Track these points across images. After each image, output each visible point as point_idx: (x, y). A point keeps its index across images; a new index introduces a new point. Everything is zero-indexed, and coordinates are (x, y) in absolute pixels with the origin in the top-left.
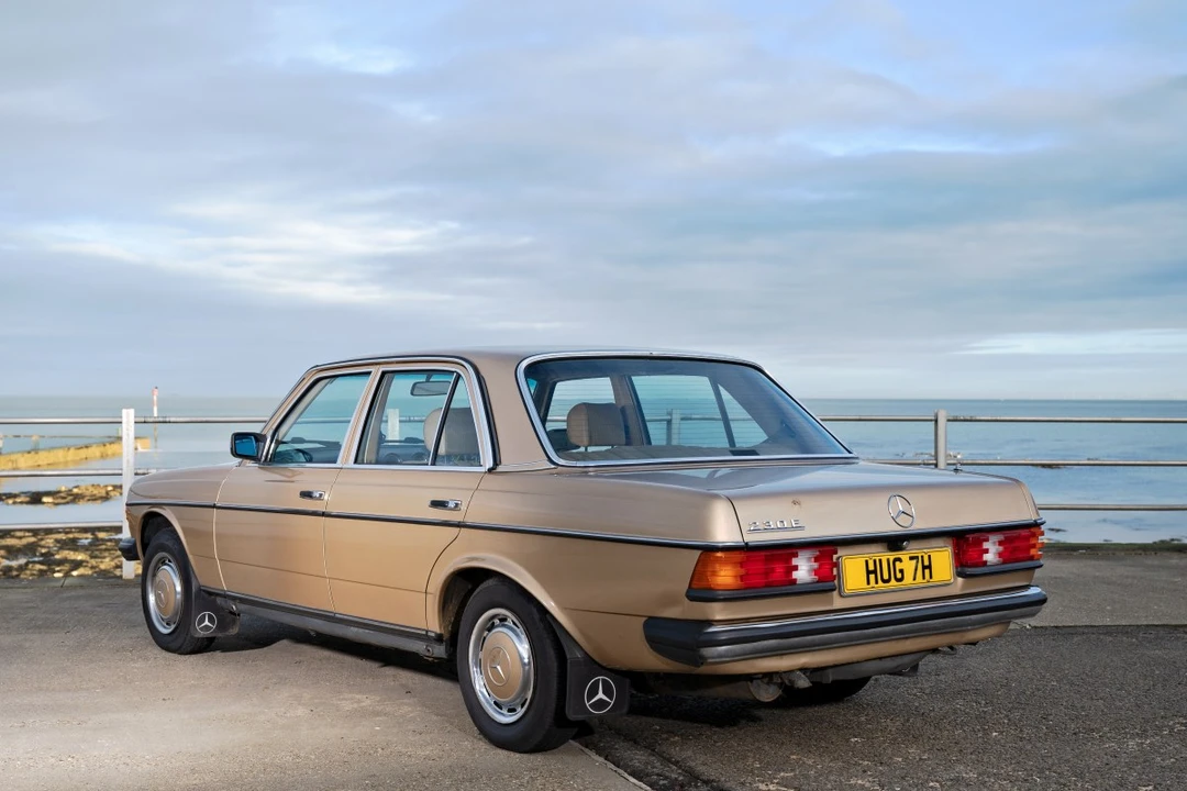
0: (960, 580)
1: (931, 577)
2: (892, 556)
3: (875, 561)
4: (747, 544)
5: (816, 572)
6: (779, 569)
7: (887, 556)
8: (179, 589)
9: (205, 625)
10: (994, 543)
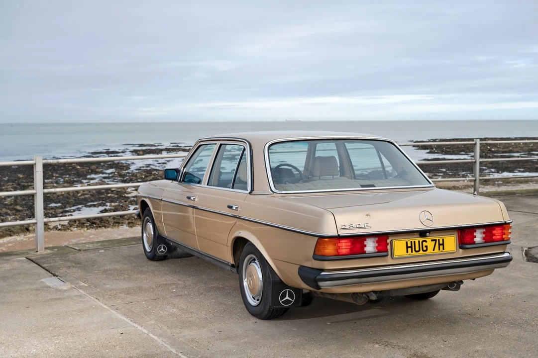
0: (461, 250)
1: (443, 249)
2: (421, 240)
3: (411, 242)
4: (339, 235)
5: (377, 248)
6: (358, 246)
7: (417, 240)
8: (153, 233)
9: (162, 250)
10: (481, 233)
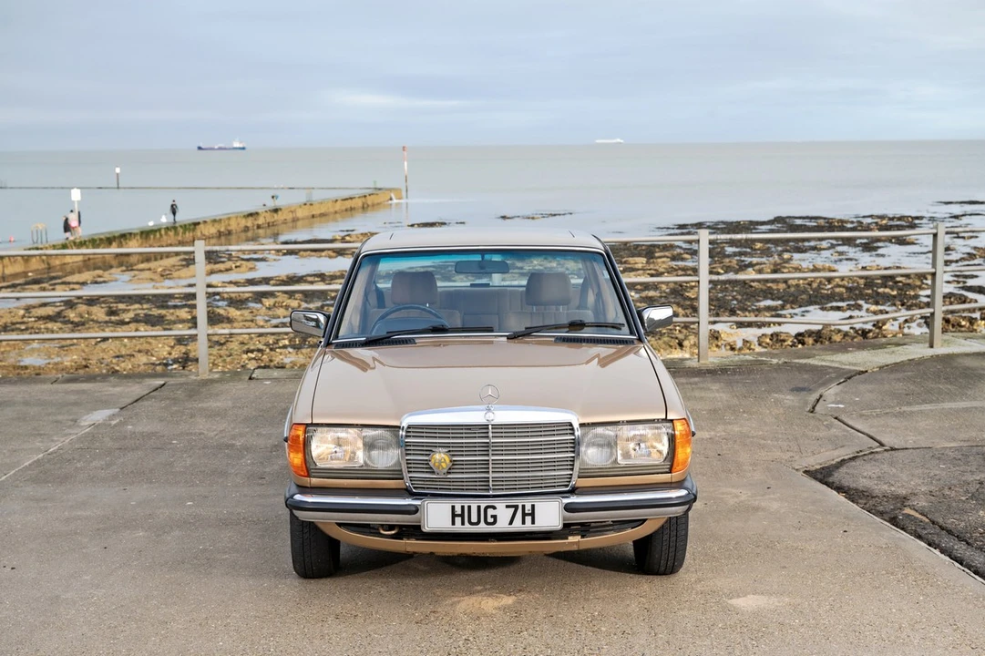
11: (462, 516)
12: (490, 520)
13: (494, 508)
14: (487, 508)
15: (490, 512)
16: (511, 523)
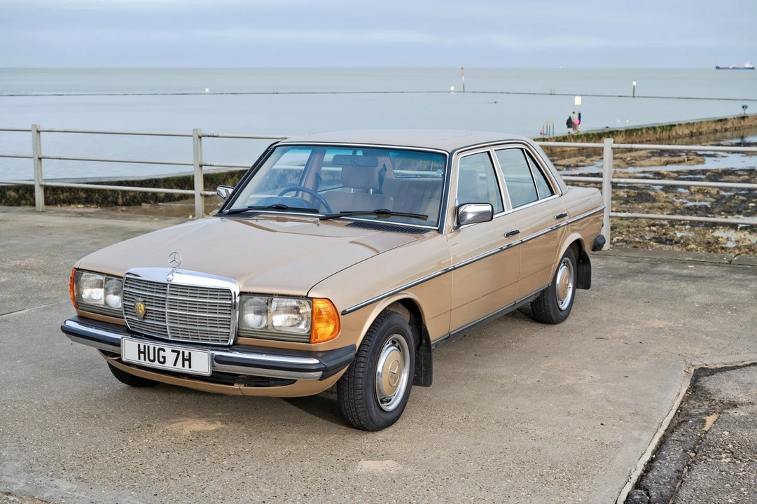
11: (144, 353)
12: (162, 360)
13: (164, 351)
14: (159, 349)
15: (162, 353)
16: (175, 365)
